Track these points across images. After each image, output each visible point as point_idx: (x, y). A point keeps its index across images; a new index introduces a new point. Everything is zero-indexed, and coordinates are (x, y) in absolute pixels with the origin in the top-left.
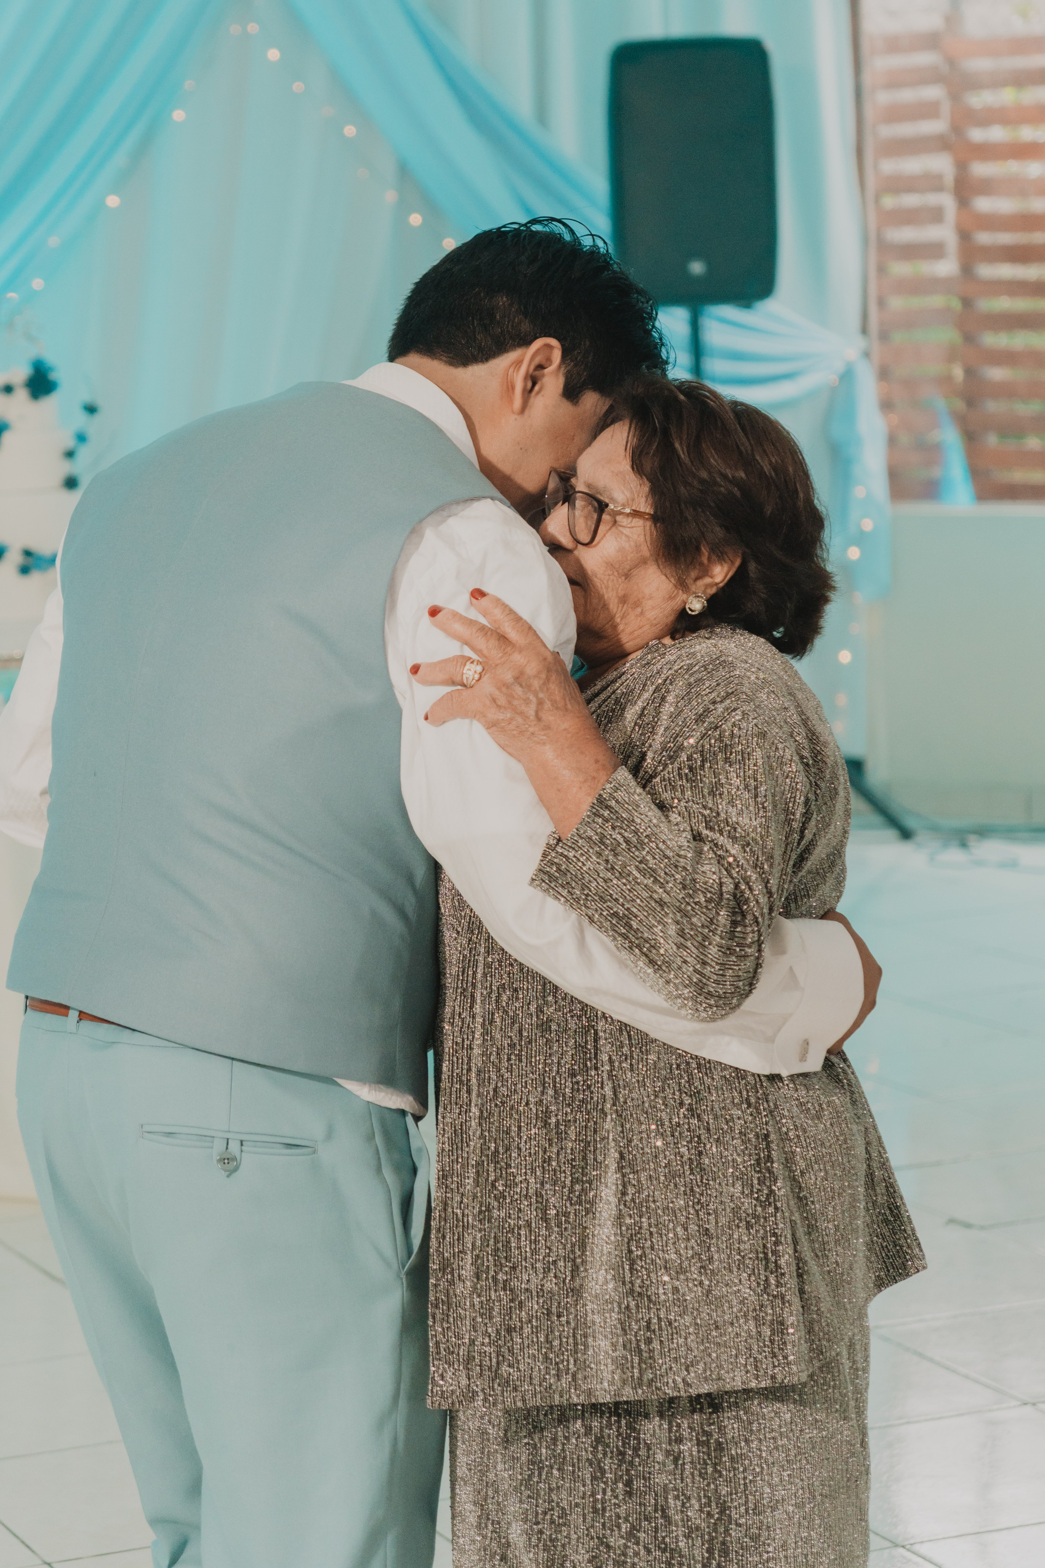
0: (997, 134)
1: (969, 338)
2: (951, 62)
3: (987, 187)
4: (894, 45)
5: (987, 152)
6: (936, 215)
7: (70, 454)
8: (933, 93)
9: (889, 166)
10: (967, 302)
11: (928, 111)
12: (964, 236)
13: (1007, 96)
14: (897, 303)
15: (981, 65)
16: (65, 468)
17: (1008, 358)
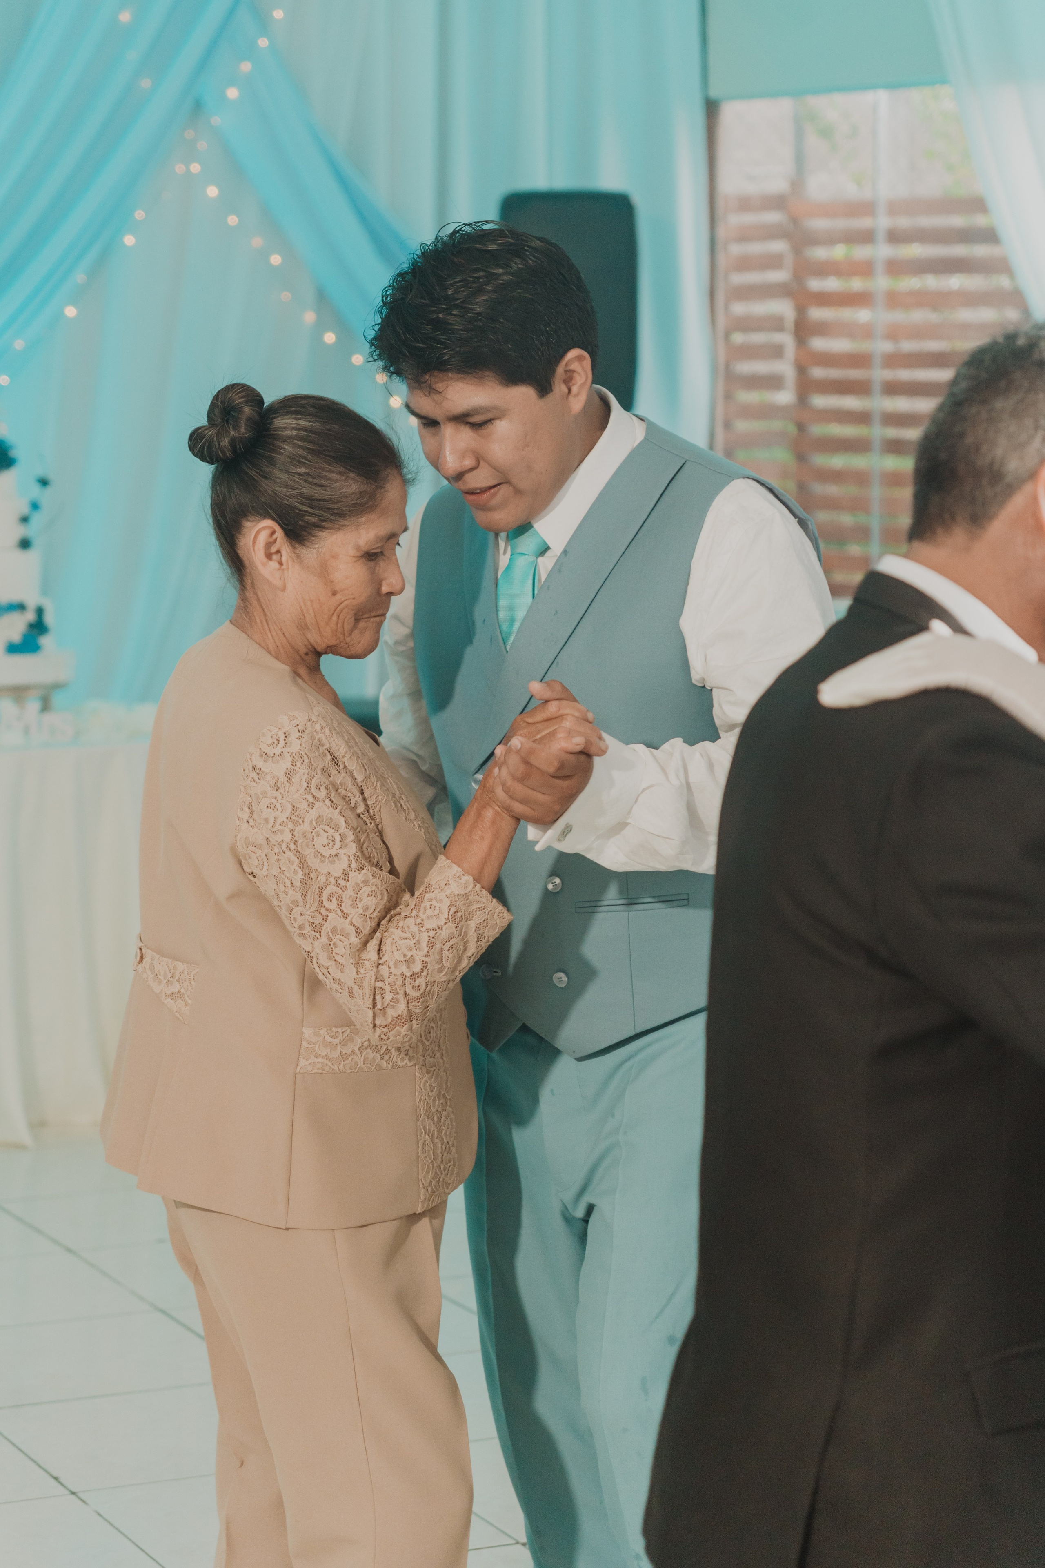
0: (832, 284)
1: (801, 458)
2: (795, 221)
3: (822, 329)
4: (745, 204)
5: (824, 299)
6: (777, 352)
7: (25, 520)
8: (779, 246)
9: (739, 308)
10: (801, 427)
11: (772, 262)
12: (801, 370)
13: (839, 252)
14: (742, 426)
15: (819, 224)
16: (20, 531)
17: (837, 476)
